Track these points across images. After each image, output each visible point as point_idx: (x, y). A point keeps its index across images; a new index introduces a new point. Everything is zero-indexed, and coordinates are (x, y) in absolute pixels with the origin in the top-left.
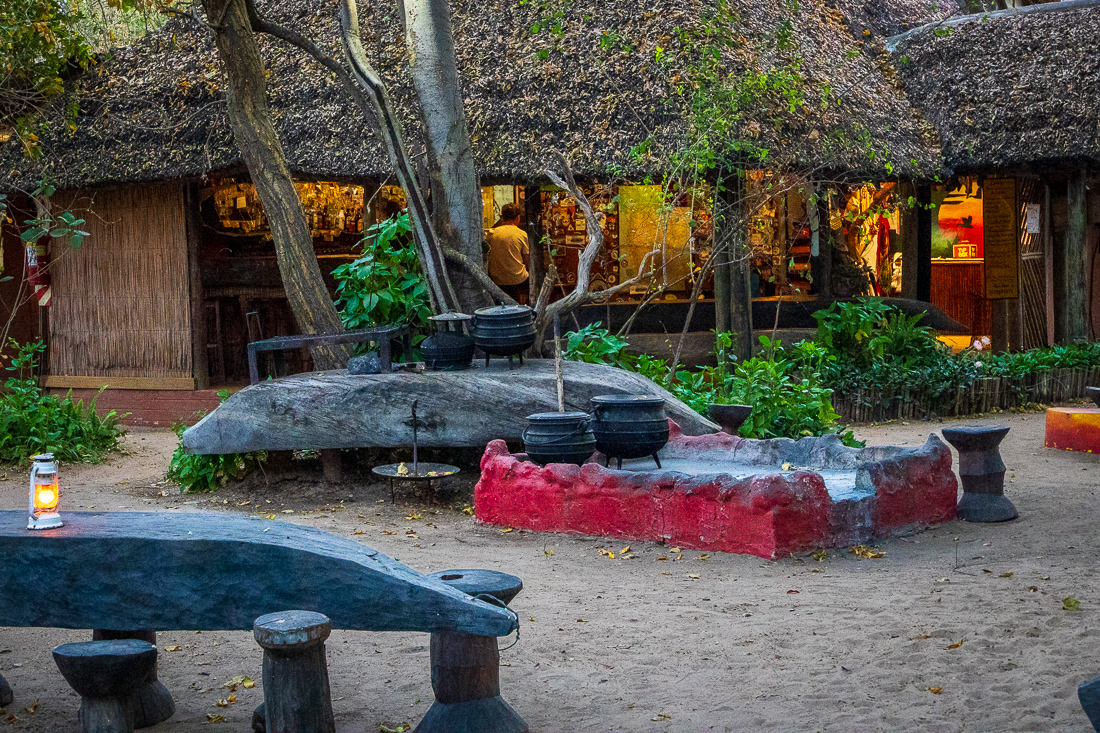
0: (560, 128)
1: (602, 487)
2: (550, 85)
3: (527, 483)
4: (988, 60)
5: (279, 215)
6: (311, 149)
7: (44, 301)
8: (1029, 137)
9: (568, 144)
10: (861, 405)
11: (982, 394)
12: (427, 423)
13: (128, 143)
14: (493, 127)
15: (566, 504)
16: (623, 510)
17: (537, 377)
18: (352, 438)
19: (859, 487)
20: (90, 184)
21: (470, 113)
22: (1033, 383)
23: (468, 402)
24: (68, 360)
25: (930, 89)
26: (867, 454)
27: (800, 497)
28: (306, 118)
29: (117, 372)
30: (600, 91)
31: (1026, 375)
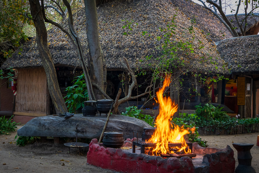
0: (134, 57)
1: (122, 157)
2: (132, 46)
3: (101, 153)
4: (240, 47)
5: (48, 71)
6: (75, 60)
7: (15, 94)
8: (250, 66)
9: (135, 61)
10: (206, 130)
11: (238, 129)
12: (81, 131)
13: (34, 57)
14: (118, 56)
15: (111, 161)
16: (128, 165)
17: (113, 120)
18: (61, 134)
19: (204, 162)
20: (25, 67)
21: (112, 53)
22: (251, 127)
23: (93, 126)
24: (19, 108)
25: (226, 54)
26: (207, 150)
27: (183, 166)
28: (74, 53)
29: (30, 112)
30: (144, 48)
31: (249, 125)
